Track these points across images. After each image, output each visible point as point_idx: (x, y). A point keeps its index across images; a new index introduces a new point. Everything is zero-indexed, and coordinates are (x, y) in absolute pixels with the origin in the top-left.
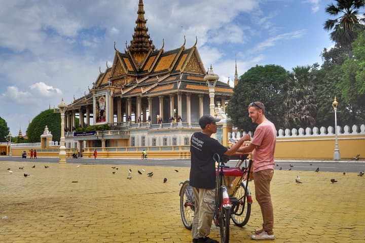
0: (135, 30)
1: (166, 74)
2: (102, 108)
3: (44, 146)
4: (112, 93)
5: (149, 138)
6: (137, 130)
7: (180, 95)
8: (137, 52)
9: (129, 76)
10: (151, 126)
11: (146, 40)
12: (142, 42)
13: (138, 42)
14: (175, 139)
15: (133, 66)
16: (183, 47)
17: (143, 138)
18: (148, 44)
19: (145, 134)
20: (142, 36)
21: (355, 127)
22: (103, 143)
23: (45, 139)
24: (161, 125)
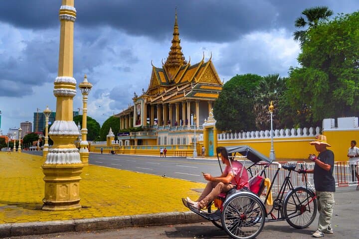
0: (171, 49)
1: (186, 84)
2: (139, 114)
3: (109, 144)
4: (145, 101)
5: (169, 138)
6: (162, 132)
7: (188, 102)
8: (171, 67)
9: (161, 86)
10: (171, 128)
11: (179, 56)
12: (175, 58)
13: (172, 58)
14: (185, 140)
15: (167, 79)
16: (203, 61)
17: (166, 138)
18: (180, 60)
19: (167, 135)
20: (175, 54)
21: (311, 130)
22: (136, 142)
23: (109, 138)
24: (176, 127)
